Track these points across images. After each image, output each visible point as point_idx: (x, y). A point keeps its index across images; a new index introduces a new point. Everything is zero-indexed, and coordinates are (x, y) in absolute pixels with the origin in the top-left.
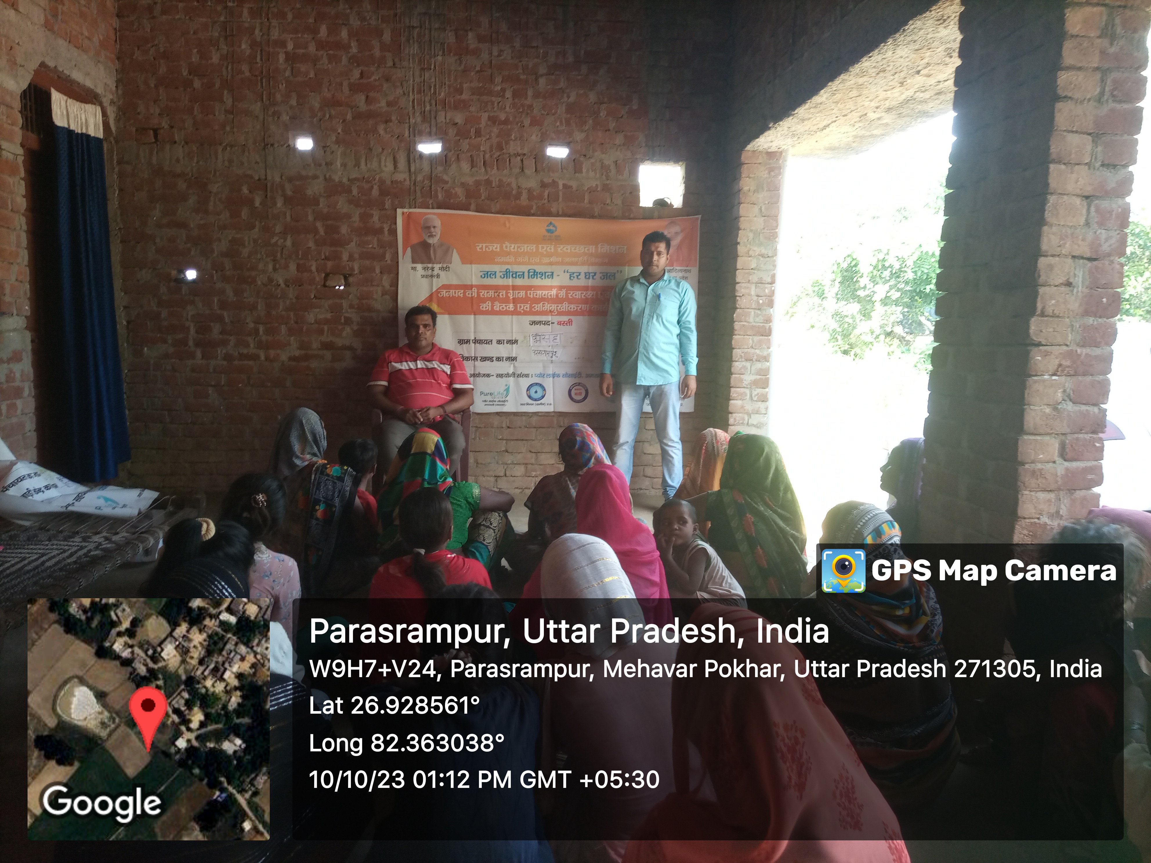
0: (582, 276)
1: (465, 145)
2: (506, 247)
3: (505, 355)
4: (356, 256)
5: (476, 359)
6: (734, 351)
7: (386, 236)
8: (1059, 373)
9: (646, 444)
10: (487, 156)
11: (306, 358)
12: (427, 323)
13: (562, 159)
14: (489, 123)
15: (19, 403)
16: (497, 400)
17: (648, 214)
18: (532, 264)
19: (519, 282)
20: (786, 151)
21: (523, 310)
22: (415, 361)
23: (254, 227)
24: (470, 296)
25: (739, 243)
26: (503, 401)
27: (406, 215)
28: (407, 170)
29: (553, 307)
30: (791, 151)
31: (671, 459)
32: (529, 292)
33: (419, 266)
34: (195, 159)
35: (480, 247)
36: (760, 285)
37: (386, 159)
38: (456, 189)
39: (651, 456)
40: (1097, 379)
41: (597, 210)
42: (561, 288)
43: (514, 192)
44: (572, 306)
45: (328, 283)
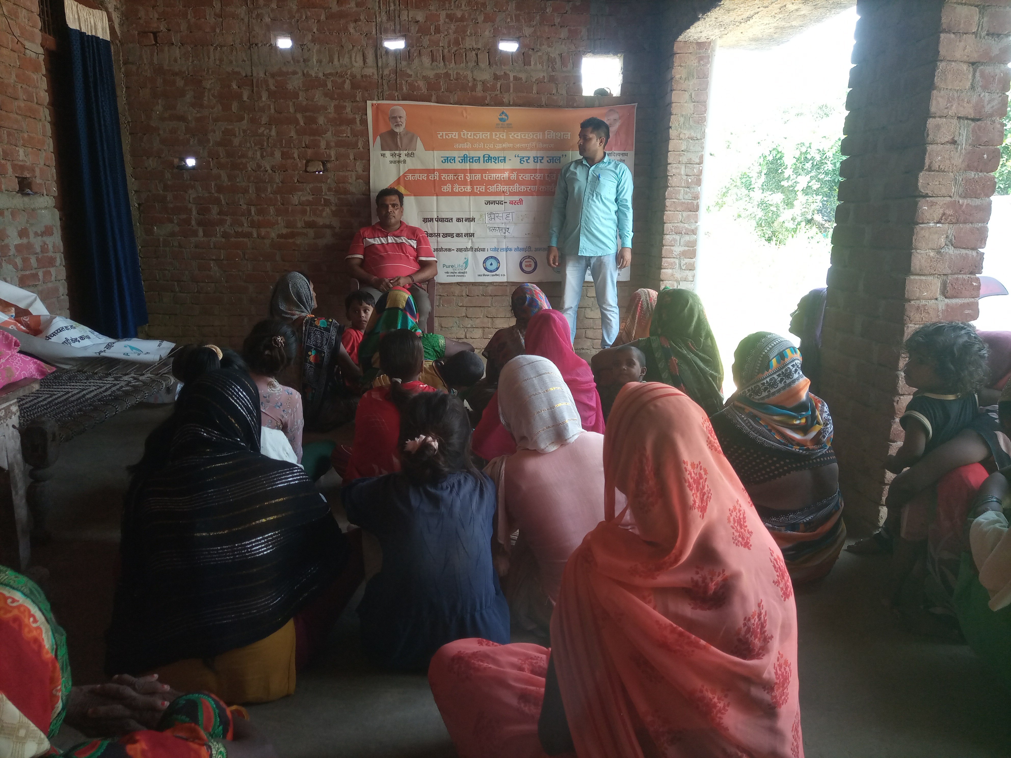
0: (531, 159)
1: (426, 41)
2: (464, 134)
3: (464, 231)
4: (333, 144)
5: (438, 235)
6: (665, 225)
7: (358, 127)
8: (942, 221)
9: (587, 309)
10: (446, 51)
11: (292, 235)
12: (394, 202)
13: (512, 53)
14: (447, 20)
15: (53, 270)
16: (457, 271)
17: (589, 103)
18: (486, 150)
19: (475, 166)
20: (714, 41)
21: (479, 191)
22: (386, 236)
23: (242, 119)
24: (433, 179)
25: (671, 127)
26: (462, 273)
27: (375, 107)
28: (375, 65)
29: (506, 188)
30: (719, 42)
31: (609, 322)
32: (484, 175)
33: (388, 153)
34: (191, 58)
35: (441, 134)
36: (689, 165)
37: (356, 56)
38: (419, 82)
39: (592, 320)
40: (976, 226)
41: (544, 100)
42: (512, 171)
43: (470, 84)
44: (523, 187)
45: (309, 169)
